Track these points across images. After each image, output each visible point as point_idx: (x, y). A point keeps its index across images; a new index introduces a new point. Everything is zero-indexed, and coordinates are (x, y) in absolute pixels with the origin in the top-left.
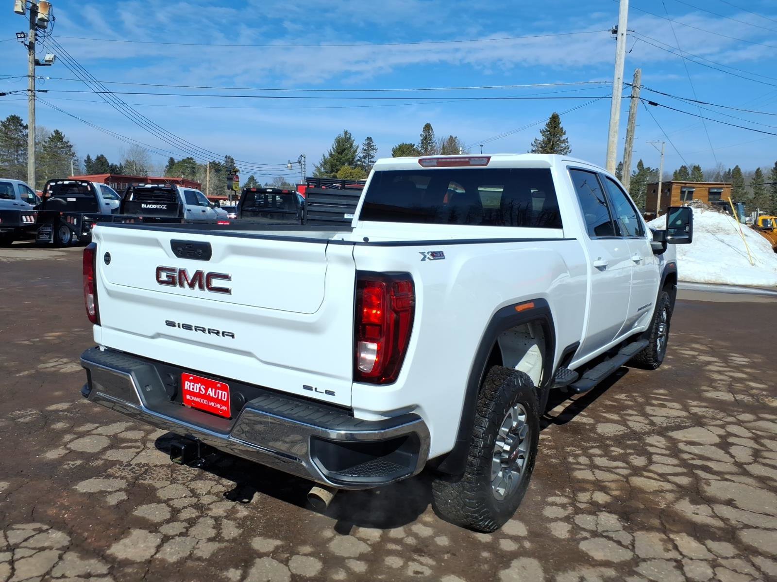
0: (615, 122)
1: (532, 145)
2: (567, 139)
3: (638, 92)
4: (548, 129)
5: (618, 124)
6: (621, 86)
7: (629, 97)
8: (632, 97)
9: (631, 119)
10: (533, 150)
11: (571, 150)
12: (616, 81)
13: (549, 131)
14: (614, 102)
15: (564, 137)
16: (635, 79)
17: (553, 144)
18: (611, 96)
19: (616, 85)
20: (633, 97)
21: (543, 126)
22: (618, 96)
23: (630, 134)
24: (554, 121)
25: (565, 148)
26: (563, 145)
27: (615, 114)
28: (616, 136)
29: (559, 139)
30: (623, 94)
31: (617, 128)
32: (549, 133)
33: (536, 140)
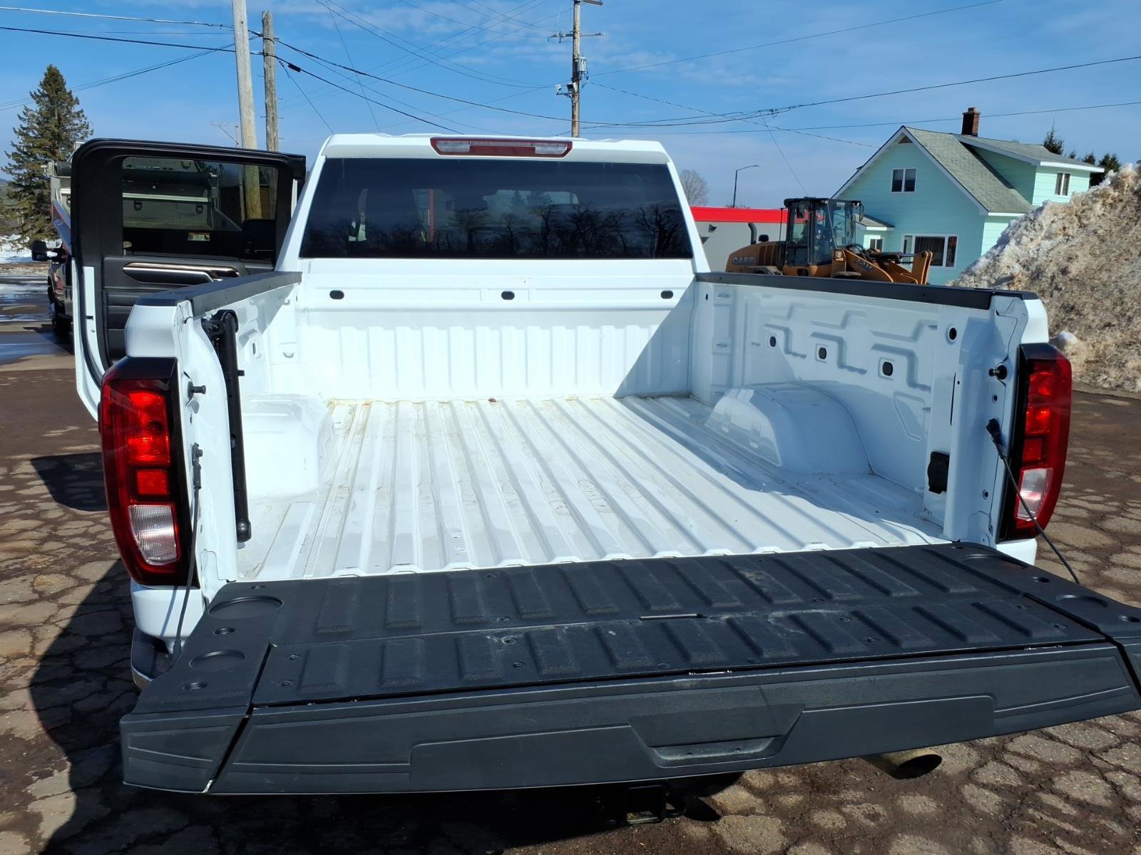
0: (248, 90)
1: (20, 118)
2: (82, 111)
3: (273, 48)
4: (45, 92)
5: (252, 94)
6: (246, 35)
7: (260, 54)
8: (265, 54)
9: (268, 88)
10: (24, 126)
11: (92, 131)
12: (238, 26)
13: (47, 95)
14: (240, 60)
15: (76, 109)
16: (266, 28)
17: (59, 119)
18: (232, 48)
19: (239, 33)
20: (267, 55)
21: (36, 87)
22: (244, 51)
23: (271, 112)
24: (53, 80)
25: (82, 127)
26: (76, 121)
27: (246, 78)
28: (253, 114)
29: (69, 112)
30: (251, 47)
31: (252, 100)
32: (47, 99)
33: (27, 109)
